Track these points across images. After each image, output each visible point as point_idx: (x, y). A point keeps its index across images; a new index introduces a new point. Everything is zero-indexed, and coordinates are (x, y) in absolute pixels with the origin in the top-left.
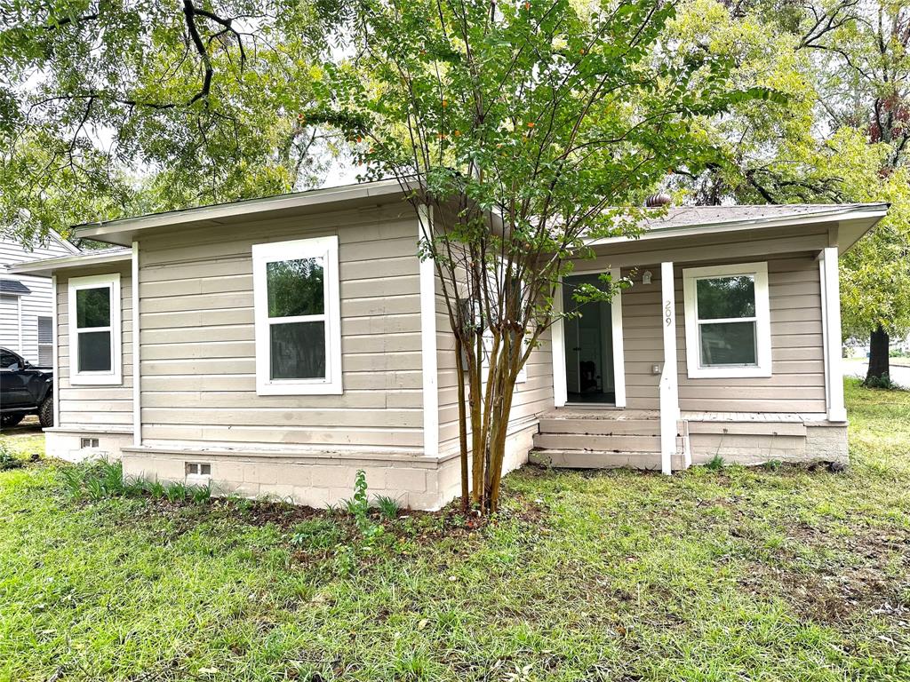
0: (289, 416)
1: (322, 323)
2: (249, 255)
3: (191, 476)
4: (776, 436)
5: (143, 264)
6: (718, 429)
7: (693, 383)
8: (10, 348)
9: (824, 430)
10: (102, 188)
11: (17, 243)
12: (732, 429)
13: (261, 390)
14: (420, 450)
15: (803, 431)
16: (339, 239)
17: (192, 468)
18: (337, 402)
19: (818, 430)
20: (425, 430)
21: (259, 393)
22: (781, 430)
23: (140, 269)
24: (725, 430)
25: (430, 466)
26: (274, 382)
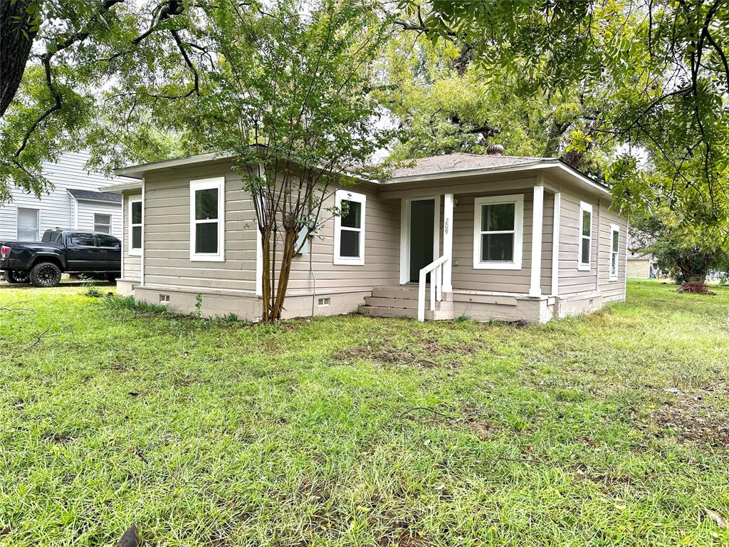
0: (203, 272)
1: (217, 223)
2: (188, 186)
3: (162, 302)
4: (497, 304)
5: (147, 189)
6: (467, 299)
7: (474, 272)
8: (116, 236)
9: (527, 302)
10: (146, 144)
11: (103, 175)
12: (475, 299)
13: (192, 259)
14: (254, 292)
15: (515, 303)
16: (225, 179)
17: (162, 297)
18: (222, 265)
19: (524, 302)
20: (257, 282)
21: (191, 260)
22: (500, 301)
23: (145, 192)
24: (471, 300)
25: (255, 299)
26: (198, 254)
